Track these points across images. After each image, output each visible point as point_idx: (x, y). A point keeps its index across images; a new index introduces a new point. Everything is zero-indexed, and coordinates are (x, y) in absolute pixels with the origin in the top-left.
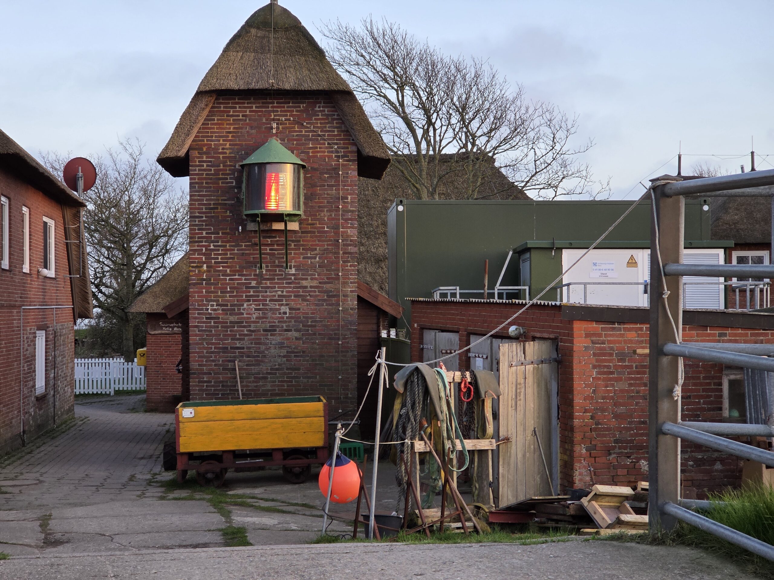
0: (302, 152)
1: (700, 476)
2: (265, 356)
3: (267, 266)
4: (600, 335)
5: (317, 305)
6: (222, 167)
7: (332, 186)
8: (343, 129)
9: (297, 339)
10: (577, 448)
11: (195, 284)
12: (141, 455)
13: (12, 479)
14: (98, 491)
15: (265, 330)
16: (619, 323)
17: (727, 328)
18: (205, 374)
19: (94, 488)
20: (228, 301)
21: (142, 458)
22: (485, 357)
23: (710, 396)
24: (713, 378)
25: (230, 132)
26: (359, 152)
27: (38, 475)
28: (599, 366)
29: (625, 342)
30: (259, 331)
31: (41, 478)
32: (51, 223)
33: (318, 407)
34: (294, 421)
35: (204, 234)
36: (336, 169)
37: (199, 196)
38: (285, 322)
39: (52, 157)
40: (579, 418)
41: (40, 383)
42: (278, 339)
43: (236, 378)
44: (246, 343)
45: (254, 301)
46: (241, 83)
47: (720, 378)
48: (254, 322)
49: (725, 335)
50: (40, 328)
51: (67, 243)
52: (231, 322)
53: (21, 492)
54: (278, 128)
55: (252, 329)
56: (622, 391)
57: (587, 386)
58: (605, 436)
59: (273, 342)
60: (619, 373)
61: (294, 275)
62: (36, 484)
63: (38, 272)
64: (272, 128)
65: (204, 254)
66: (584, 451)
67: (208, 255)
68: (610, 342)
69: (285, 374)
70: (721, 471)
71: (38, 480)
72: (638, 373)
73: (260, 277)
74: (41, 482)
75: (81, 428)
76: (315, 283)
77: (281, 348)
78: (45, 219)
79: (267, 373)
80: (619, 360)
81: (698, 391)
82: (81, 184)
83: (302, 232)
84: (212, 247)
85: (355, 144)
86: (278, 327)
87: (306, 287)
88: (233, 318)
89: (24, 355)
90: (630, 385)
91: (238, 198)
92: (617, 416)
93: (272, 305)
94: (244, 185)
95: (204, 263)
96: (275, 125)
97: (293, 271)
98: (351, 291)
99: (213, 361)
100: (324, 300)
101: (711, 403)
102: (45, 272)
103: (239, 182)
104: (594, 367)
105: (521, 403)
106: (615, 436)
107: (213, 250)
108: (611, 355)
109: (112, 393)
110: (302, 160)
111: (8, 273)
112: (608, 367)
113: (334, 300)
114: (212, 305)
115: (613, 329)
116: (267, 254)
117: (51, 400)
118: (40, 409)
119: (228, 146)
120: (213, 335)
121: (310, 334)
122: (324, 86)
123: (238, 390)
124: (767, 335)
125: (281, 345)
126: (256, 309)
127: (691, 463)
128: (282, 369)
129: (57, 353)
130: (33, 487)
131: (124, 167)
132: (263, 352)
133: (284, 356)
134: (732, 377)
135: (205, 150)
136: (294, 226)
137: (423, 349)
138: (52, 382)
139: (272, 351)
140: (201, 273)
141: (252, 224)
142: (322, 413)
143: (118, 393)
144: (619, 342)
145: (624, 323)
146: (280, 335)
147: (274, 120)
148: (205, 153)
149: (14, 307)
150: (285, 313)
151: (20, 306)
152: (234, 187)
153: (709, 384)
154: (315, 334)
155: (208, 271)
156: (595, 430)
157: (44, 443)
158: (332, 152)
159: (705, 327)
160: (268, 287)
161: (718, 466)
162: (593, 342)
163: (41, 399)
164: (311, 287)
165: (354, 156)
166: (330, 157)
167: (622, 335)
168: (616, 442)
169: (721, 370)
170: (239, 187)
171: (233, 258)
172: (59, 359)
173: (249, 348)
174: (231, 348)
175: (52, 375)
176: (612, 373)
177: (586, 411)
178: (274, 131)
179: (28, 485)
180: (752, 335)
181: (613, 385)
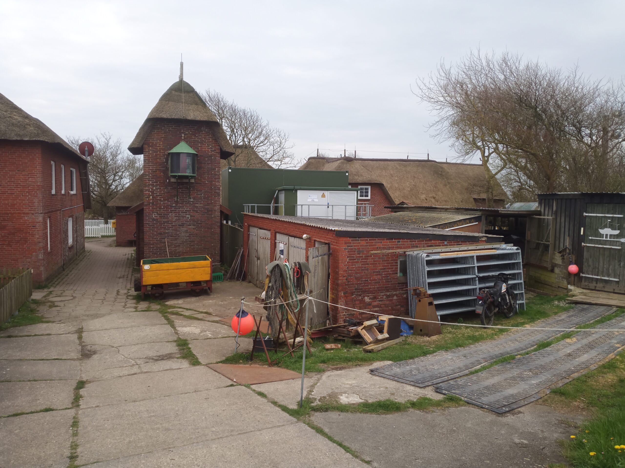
0: (196, 148)
1: (388, 302)
2: (179, 236)
3: (180, 198)
4: (351, 243)
5: (202, 214)
6: (158, 153)
7: (209, 163)
8: (214, 138)
9: (193, 229)
10: (340, 293)
11: (146, 205)
12: (119, 276)
13: (60, 296)
14: (103, 303)
15: (179, 225)
16: (358, 238)
17: (400, 239)
18: (151, 244)
19: (100, 301)
20: (162, 212)
21: (120, 278)
22: (285, 243)
23: (393, 268)
24: (394, 260)
25: (162, 137)
26: (221, 149)
27: (72, 292)
28: (350, 257)
29: (361, 246)
30: (176, 225)
31: (74, 295)
32: (74, 170)
33: (208, 263)
34: (196, 269)
35: (151, 183)
36: (211, 156)
37: (148, 165)
38: (188, 222)
39: (72, 139)
40: (341, 280)
41: (70, 241)
42: (185, 229)
43: (166, 246)
44: (170, 231)
45: (174, 212)
46: (168, 115)
47: (397, 260)
48: (174, 222)
49: (399, 242)
50: (69, 217)
51: (81, 179)
52: (163, 222)
53: (65, 306)
54: (184, 137)
55: (173, 224)
56: (359, 267)
57: (345, 265)
58: (351, 287)
59: (183, 230)
60: (358, 260)
61: (192, 201)
62: (72, 299)
63: (69, 192)
64: (182, 136)
65: (151, 192)
66: (343, 294)
67: (153, 192)
68: (354, 246)
69: (188, 244)
70: (396, 300)
71: (72, 296)
72: (365, 259)
73: (177, 202)
74: (74, 298)
75: (89, 257)
76: (201, 205)
77: (186, 233)
78: (71, 169)
79: (180, 244)
80: (358, 254)
81: (388, 266)
82: (87, 153)
83: (196, 183)
84: (154, 189)
85: (219, 146)
86: (185, 224)
87: (198, 207)
88: (166, 220)
89: (63, 231)
90: (362, 264)
91: (166, 167)
92: (357, 278)
93: (182, 214)
94: (169, 161)
95: (151, 195)
96: (183, 135)
97: (192, 200)
98: (218, 209)
99: (155, 239)
100: (206, 213)
101: (393, 271)
102: (72, 193)
103: (167, 160)
104: (348, 257)
105: (316, 274)
106: (355, 287)
107: (155, 190)
108: (355, 252)
109: (100, 237)
110: (196, 152)
111: (55, 196)
112: (353, 257)
113: (210, 213)
114: (155, 214)
115: (356, 240)
116: (180, 192)
117: (75, 246)
118: (71, 252)
119: (161, 143)
120: (155, 227)
121: (200, 227)
122: (206, 119)
123: (167, 251)
124: (415, 241)
125: (186, 231)
126: (175, 216)
127: (385, 297)
128: (187, 242)
129: (77, 225)
130: (70, 301)
131: (103, 144)
132: (178, 235)
133: (188, 236)
134: (401, 259)
135: (150, 145)
136: (193, 181)
137: (249, 234)
138: (75, 239)
139: (183, 234)
140: (149, 200)
141: (173, 179)
142: (209, 265)
143: (103, 237)
144: (358, 246)
145: (360, 238)
146: (186, 227)
147: (183, 133)
148: (151, 146)
149: (58, 210)
150: (188, 218)
151: (60, 210)
152: (164, 162)
153: (393, 263)
154: (201, 227)
155: (152, 199)
156: (347, 285)
157: (73, 268)
158: (209, 149)
159: (392, 239)
160: (181, 207)
161: (395, 298)
162: (348, 246)
163: (71, 248)
164: (200, 207)
165: (218, 151)
166: (208, 151)
167: (360, 243)
168: (356, 289)
169: (397, 257)
170: (167, 162)
171: (164, 194)
172: (78, 228)
173: (172, 233)
174: (164, 233)
175: (75, 236)
176: (355, 259)
177: (344, 277)
178: (183, 138)
179: (68, 300)
180: (410, 241)
181: (355, 265)
